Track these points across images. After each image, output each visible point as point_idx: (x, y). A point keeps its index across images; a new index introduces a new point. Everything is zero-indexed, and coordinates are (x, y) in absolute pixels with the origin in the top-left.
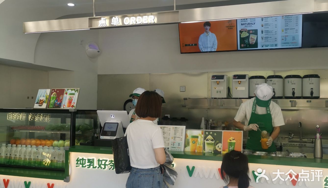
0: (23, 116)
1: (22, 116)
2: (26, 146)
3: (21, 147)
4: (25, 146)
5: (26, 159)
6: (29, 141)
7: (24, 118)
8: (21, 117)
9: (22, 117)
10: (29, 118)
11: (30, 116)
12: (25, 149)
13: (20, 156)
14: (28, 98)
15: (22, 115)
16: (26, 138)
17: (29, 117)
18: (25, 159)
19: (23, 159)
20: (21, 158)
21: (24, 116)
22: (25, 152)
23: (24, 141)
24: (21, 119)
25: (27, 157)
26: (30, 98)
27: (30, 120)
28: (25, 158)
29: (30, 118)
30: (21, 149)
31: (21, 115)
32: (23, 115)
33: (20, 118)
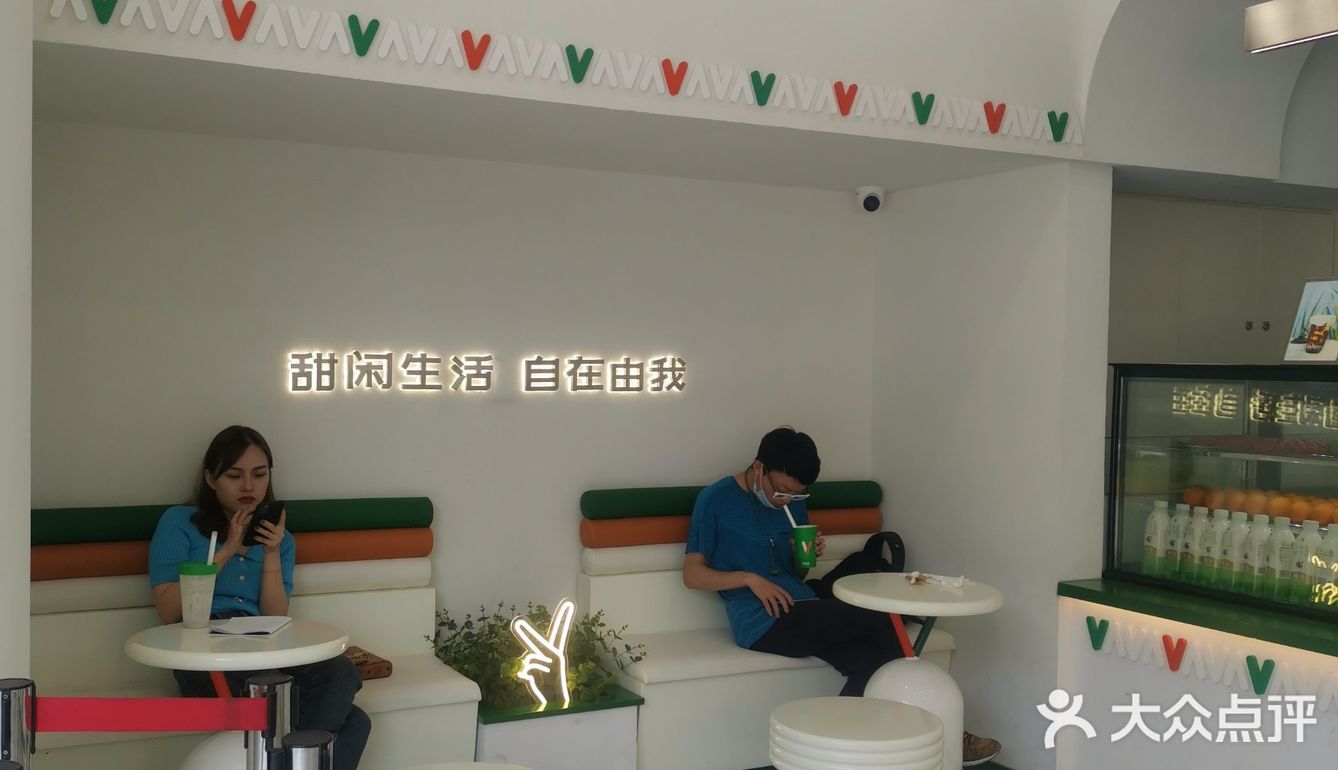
0: (1225, 401)
1: (1224, 398)
2: (1250, 519)
3: (1230, 518)
4: (1244, 515)
5: (1252, 568)
6: (1258, 498)
7: (1230, 407)
8: (1216, 403)
9: (1224, 404)
10: (1249, 409)
11: (1255, 403)
12: (1244, 527)
13: (1225, 552)
14: (1249, 326)
15: (1221, 395)
16: (1246, 487)
17: (1251, 406)
18: (1247, 568)
19: (1236, 569)
20: (1231, 564)
21: (1230, 402)
22: (1247, 542)
23: (1239, 498)
24: (1219, 413)
25: (1256, 563)
26: (1257, 325)
27: (1255, 416)
28: (1246, 564)
29: (1252, 411)
30: (1229, 529)
31: (1216, 397)
32: (1226, 396)
33: (1215, 408)
